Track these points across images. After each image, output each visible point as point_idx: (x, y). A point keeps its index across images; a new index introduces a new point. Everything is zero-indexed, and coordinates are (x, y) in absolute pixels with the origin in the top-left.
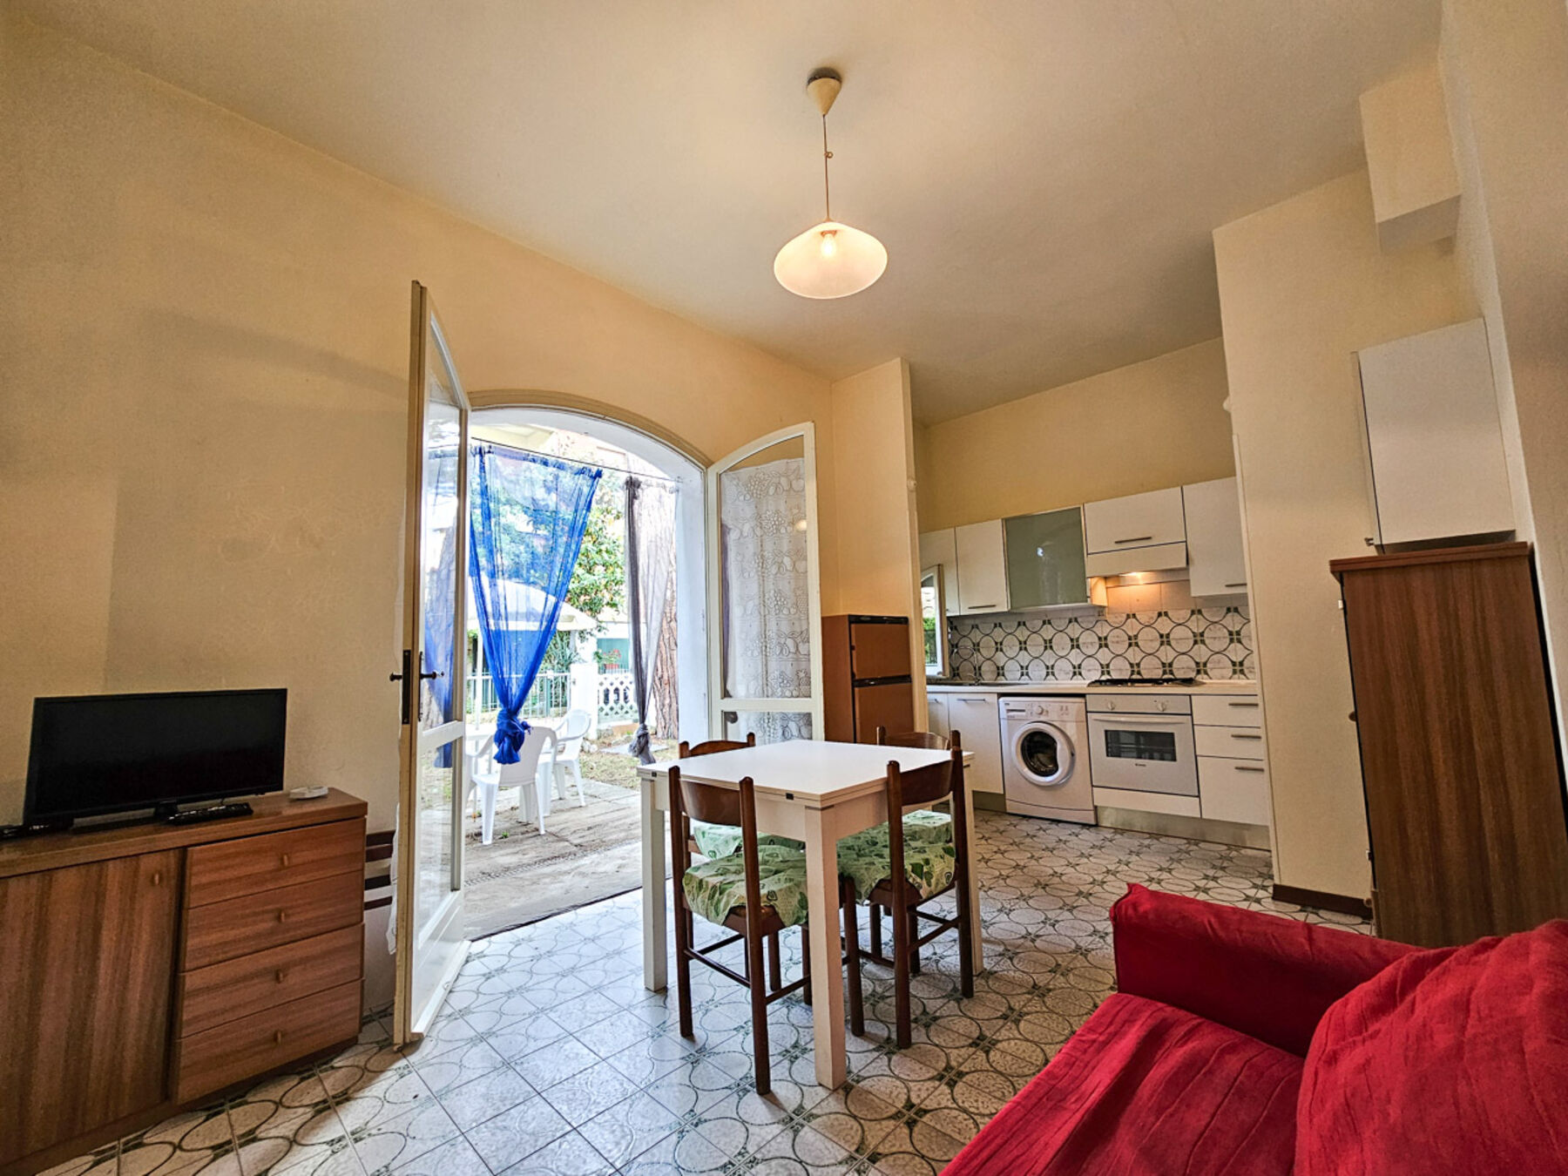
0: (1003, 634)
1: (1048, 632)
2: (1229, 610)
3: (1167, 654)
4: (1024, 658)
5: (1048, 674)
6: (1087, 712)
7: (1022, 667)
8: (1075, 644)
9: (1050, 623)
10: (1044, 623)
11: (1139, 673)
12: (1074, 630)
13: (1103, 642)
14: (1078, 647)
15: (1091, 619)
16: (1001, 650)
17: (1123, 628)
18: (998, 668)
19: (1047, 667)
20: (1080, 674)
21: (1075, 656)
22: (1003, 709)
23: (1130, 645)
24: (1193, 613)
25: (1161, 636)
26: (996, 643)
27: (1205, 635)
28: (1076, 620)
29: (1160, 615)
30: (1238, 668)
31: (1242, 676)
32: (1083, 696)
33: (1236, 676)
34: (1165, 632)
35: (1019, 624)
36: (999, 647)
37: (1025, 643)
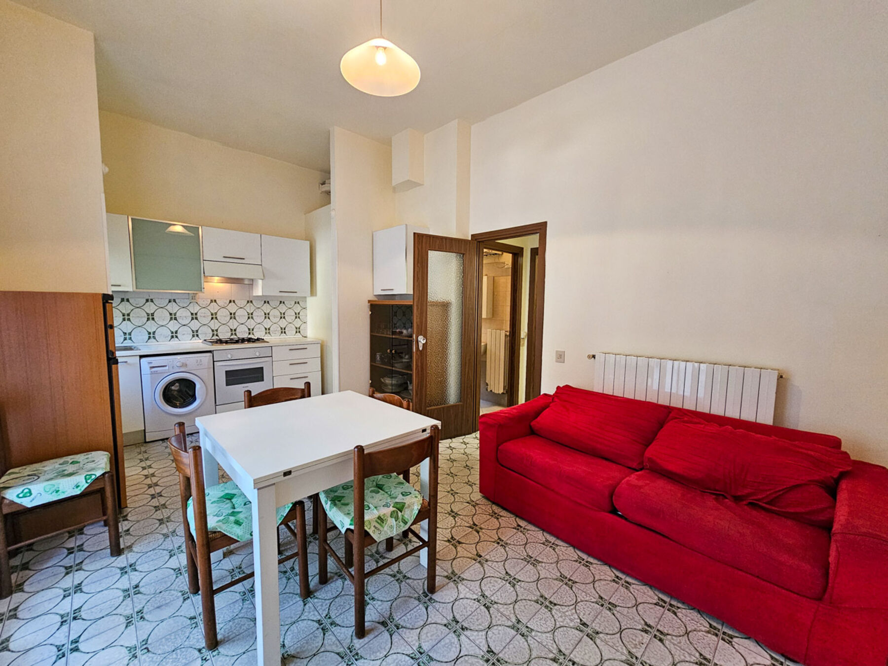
1: (150, 308)
6: (214, 361)
8: (173, 317)
9: (152, 302)
10: (147, 301)
12: (173, 307)
13: (194, 316)
14: (176, 319)
22: (145, 367)
32: (210, 352)
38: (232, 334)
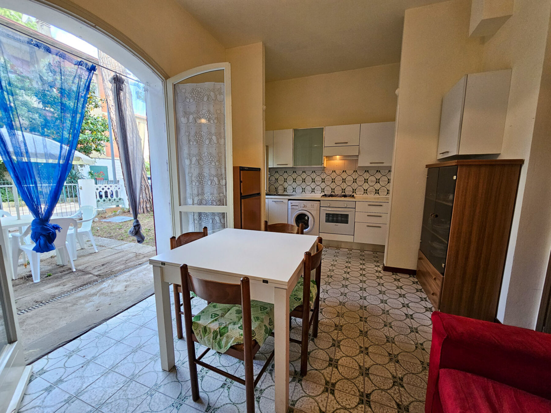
0: (287, 176)
1: (304, 176)
2: (366, 171)
3: (344, 186)
4: (294, 185)
5: (302, 191)
6: (320, 207)
7: (293, 188)
8: (313, 181)
9: (305, 172)
10: (303, 172)
11: (334, 192)
12: (314, 176)
13: (323, 180)
14: (314, 182)
15: (320, 171)
16: (286, 182)
17: (331, 176)
18: (284, 188)
19: (303, 189)
20: (314, 192)
21: (313, 185)
22: (290, 205)
23: (332, 182)
24: (354, 171)
25: (343, 179)
26: (284, 179)
27: (357, 180)
28: (315, 172)
29: (343, 171)
30: (365, 191)
31: (366, 194)
32: (319, 201)
33: (364, 194)
34: (344, 178)
35: (294, 172)
36: (285, 180)
37: (295, 179)
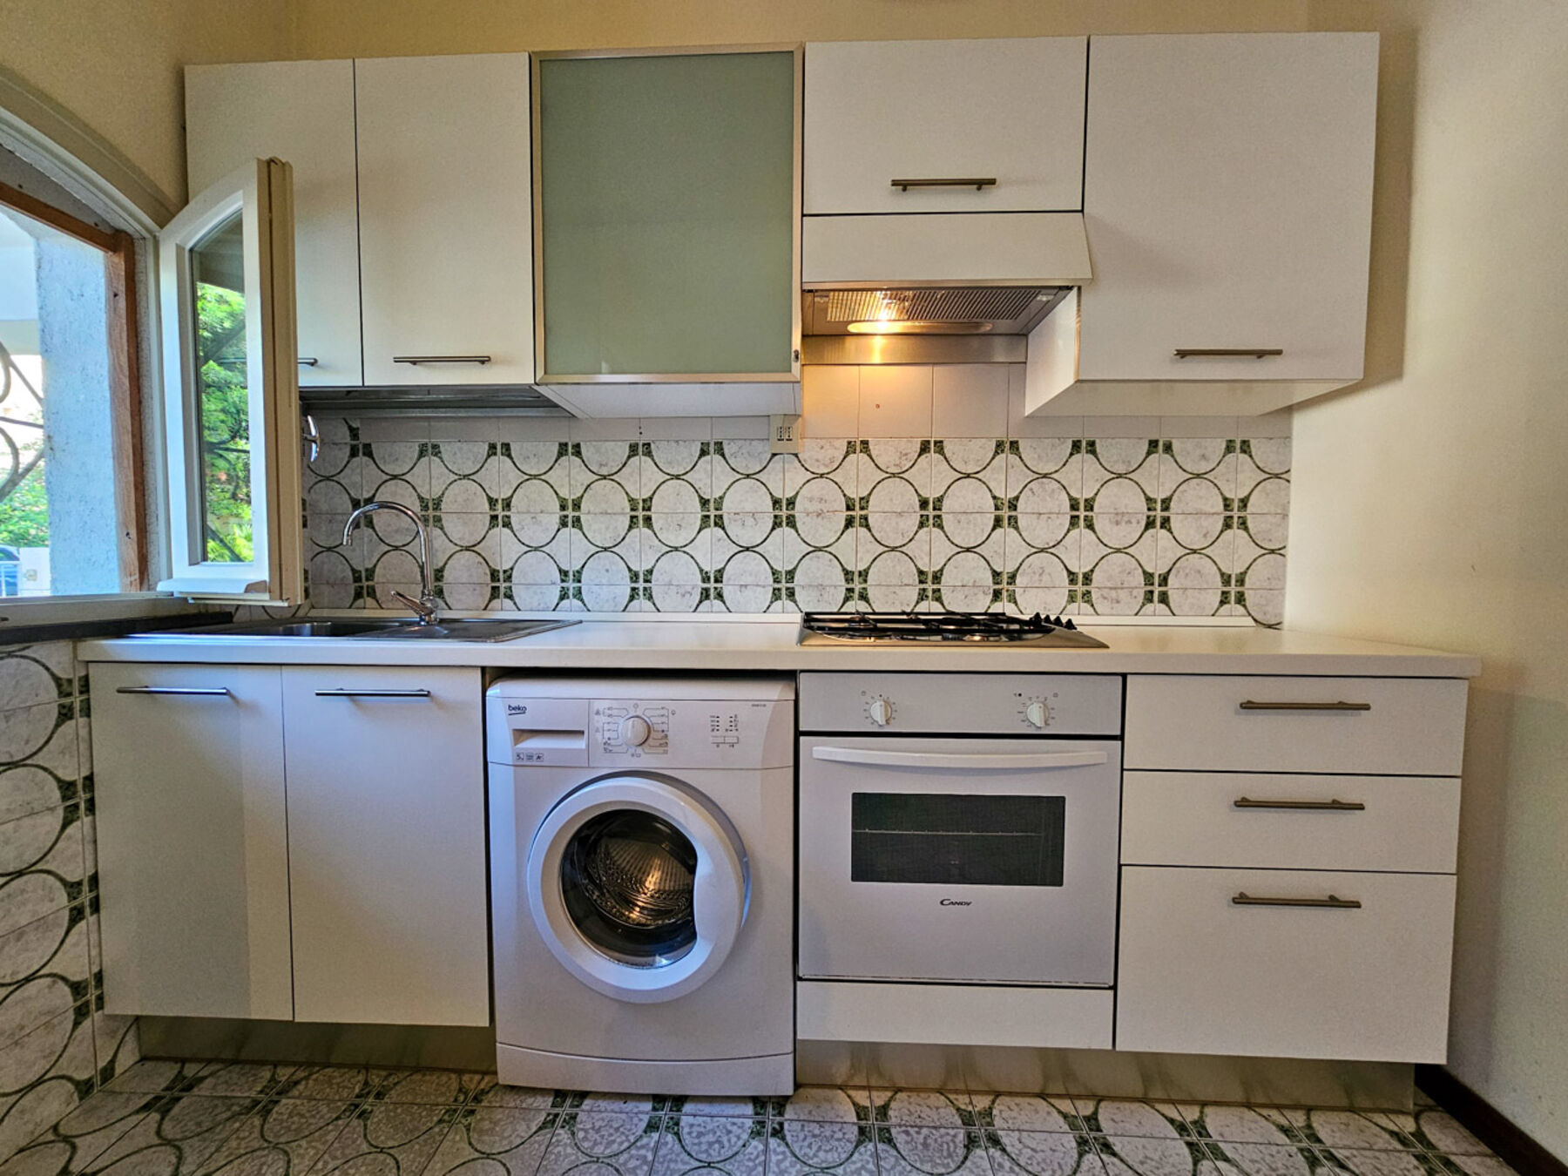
0: (515, 477)
4: (571, 548)
5: (634, 598)
6: (797, 731)
7: (564, 573)
8: (712, 515)
9: (649, 453)
10: (633, 451)
12: (713, 477)
13: (784, 513)
14: (719, 524)
15: (759, 446)
16: (507, 524)
17: (837, 476)
18: (494, 575)
19: (634, 577)
20: (720, 596)
21: (710, 550)
22: (501, 726)
23: (849, 523)
24: (999, 446)
25: (924, 504)
26: (492, 502)
28: (720, 449)
38: (922, 596)
